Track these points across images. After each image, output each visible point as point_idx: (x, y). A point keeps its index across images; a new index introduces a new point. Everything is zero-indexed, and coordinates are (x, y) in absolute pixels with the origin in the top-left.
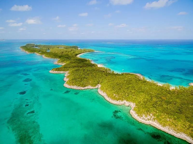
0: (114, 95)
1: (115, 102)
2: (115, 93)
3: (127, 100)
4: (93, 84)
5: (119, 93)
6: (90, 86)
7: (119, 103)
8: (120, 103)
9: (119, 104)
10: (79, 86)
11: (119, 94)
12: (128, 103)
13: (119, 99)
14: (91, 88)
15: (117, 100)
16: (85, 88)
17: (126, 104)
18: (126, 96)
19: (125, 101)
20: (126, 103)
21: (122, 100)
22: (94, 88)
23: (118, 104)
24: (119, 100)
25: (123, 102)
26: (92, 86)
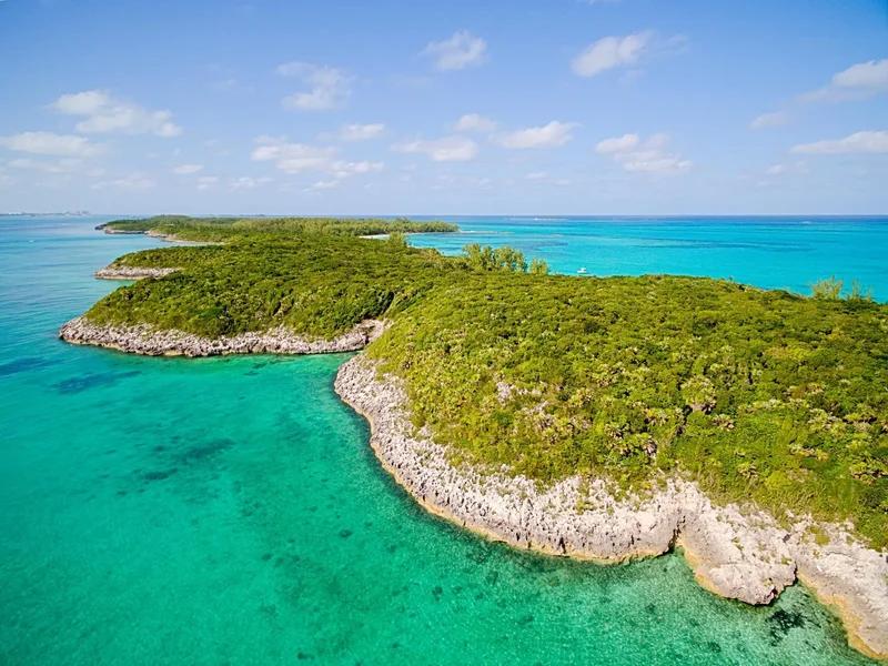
0: (504, 390)
1: (498, 506)
2: (523, 366)
3: (726, 485)
4: (319, 313)
5: (579, 368)
6: (282, 330)
7: (564, 524)
8: (588, 520)
9: (576, 553)
10: (176, 322)
11: (569, 380)
12: (749, 543)
13: (579, 456)
14: (284, 345)
15: (543, 474)
16: (231, 343)
17: (712, 556)
18: (697, 408)
19: (687, 496)
20: (721, 534)
21: (635, 474)
22: (314, 347)
23: (552, 551)
24: (570, 464)
25: (647, 518)
26: (298, 332)
